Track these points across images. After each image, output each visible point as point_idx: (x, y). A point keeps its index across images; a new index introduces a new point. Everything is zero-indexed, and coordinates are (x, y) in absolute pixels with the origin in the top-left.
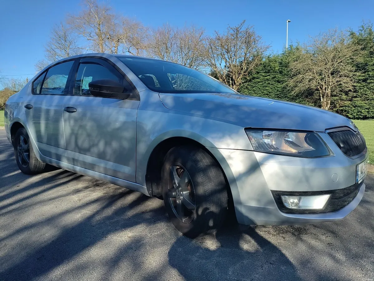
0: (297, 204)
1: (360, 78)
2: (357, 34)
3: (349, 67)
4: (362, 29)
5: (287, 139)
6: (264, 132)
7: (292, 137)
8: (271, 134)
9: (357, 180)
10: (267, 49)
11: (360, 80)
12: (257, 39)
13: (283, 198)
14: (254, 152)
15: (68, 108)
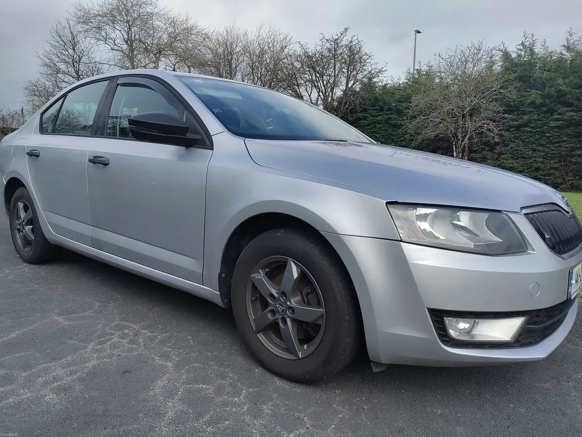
0: (469, 332)
1: (511, 123)
2: (514, 55)
3: (495, 106)
4: (521, 47)
5: (455, 222)
6: (418, 209)
7: (464, 219)
8: (430, 213)
9: (568, 293)
10: (380, 75)
11: (511, 127)
12: (365, 57)
13: (448, 320)
14: (401, 243)
15: (96, 157)
